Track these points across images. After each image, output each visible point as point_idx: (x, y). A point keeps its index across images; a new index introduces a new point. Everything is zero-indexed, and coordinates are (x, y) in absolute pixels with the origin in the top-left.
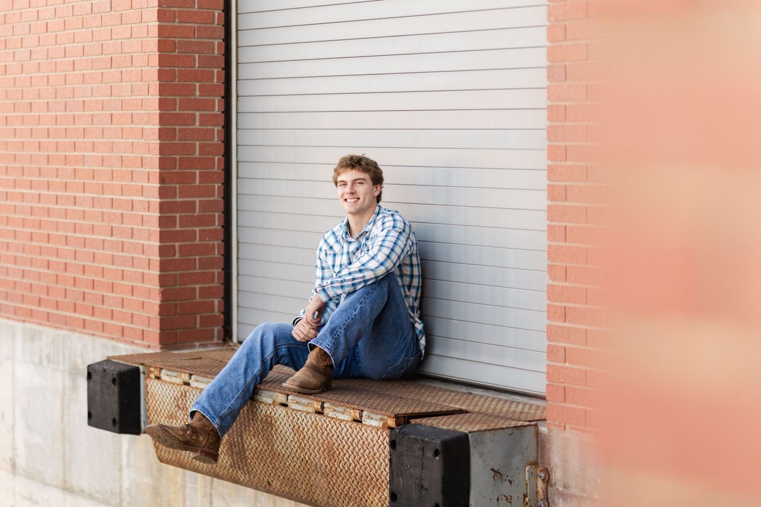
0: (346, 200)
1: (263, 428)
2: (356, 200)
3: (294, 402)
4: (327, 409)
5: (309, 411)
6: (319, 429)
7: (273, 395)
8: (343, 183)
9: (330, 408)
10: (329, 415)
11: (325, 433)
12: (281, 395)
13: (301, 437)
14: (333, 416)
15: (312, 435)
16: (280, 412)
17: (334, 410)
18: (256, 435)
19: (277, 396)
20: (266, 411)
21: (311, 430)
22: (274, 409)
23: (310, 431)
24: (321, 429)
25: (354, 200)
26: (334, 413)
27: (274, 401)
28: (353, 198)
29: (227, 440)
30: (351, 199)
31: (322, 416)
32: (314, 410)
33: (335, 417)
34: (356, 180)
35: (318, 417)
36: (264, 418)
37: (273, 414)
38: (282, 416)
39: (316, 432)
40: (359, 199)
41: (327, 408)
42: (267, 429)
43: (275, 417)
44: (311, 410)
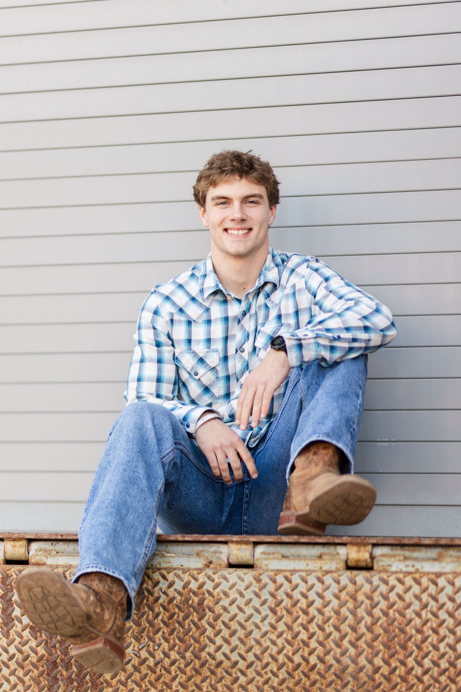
0: (226, 230)
1: (171, 617)
2: (246, 231)
3: (276, 556)
4: (385, 559)
5: (325, 568)
6: (361, 597)
7: (202, 551)
8: (223, 200)
9: (394, 556)
10: (394, 569)
11: (383, 604)
12: (239, 546)
13: (299, 621)
14: (404, 569)
15: (337, 613)
16: (232, 581)
17: (406, 558)
18: (144, 635)
19: (215, 552)
20: (188, 583)
21: (335, 603)
22: (215, 577)
23: (331, 606)
24: (370, 598)
25: (244, 232)
26: (410, 563)
27: (211, 562)
28: (242, 230)
29: (41, 659)
30: (238, 230)
31: (373, 573)
32: (342, 565)
33: (412, 570)
34: (248, 197)
35: (361, 577)
36: (179, 598)
37: (209, 586)
38: (241, 586)
39: (350, 605)
40: (250, 229)
41: (383, 555)
42: (186, 618)
43: (215, 592)
44: (333, 566)
